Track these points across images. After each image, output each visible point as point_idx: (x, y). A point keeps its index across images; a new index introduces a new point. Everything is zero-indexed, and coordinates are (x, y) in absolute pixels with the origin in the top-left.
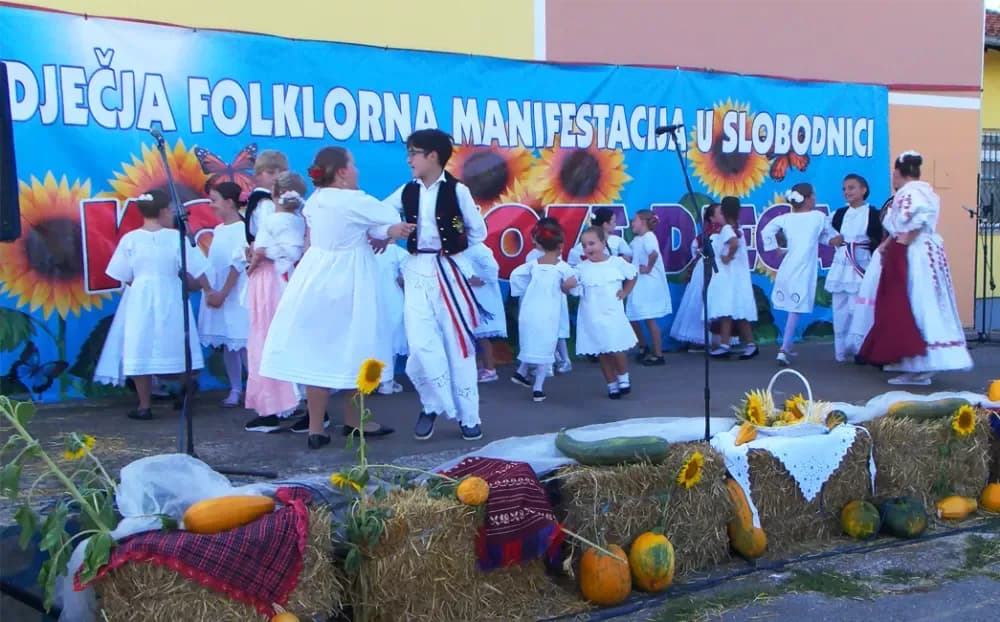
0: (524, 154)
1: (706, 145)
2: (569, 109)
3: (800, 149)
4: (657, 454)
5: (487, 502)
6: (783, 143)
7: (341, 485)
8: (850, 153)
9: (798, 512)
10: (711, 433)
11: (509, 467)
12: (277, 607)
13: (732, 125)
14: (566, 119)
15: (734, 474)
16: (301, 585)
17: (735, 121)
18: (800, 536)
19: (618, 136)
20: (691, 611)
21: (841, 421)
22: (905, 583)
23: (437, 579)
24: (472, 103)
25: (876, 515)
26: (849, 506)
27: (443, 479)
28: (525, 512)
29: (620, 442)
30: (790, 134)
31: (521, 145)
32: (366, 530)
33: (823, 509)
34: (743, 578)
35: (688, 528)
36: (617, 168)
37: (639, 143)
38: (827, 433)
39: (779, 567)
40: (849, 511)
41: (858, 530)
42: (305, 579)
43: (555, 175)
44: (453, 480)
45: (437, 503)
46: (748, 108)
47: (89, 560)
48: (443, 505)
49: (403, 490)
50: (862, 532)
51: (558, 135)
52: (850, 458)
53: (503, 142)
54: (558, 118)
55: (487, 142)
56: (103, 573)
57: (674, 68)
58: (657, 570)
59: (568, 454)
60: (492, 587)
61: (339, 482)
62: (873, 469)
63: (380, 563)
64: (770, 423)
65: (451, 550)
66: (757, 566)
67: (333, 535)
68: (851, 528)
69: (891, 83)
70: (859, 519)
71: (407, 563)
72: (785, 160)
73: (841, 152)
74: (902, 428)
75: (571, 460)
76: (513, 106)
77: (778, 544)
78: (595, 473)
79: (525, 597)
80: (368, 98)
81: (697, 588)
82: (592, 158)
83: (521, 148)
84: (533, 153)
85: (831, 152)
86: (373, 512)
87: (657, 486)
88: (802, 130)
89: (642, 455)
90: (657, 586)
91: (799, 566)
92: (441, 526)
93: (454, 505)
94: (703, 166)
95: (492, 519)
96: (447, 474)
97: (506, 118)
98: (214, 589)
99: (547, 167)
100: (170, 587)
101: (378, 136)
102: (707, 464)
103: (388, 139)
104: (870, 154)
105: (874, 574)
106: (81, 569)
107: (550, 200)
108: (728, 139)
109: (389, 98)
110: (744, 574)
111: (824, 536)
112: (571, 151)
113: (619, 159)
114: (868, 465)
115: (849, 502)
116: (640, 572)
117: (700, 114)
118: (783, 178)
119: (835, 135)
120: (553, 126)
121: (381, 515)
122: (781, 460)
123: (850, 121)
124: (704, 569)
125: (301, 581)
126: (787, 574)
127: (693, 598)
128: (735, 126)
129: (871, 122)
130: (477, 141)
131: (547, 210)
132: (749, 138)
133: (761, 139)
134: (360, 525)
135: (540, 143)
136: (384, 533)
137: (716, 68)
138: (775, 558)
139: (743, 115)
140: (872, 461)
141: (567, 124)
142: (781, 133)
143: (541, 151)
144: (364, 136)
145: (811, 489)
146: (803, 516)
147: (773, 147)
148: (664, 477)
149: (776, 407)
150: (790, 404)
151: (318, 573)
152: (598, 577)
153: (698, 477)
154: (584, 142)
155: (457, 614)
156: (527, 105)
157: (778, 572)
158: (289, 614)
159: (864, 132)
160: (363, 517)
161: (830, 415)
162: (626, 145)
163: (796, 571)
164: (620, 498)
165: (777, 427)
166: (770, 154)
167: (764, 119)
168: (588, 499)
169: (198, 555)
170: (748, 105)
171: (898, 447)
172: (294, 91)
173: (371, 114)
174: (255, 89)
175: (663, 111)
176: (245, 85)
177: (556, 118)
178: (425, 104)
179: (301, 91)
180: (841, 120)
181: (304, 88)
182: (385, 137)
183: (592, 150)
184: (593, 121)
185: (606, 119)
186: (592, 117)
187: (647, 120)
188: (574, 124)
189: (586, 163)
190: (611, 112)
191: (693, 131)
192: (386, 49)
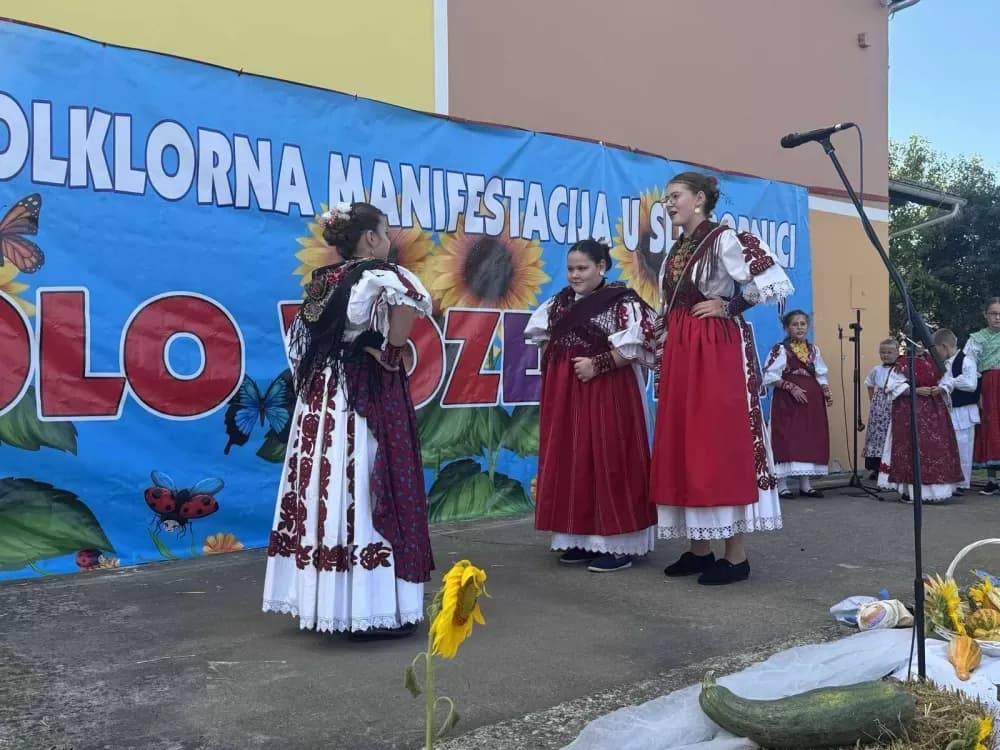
0: (418, 240)
1: (632, 241)
2: (475, 182)
13: (658, 218)
14: (472, 193)
17: (662, 216)
19: (535, 223)
24: (354, 163)
31: (416, 225)
36: (535, 264)
37: (559, 233)
43: (458, 269)
51: (462, 214)
53: (394, 220)
54: (463, 193)
57: (597, 142)
59: (733, 729)
69: (810, 185)
76: (407, 171)
80: (212, 142)
82: (504, 249)
83: (417, 231)
84: (432, 238)
94: (629, 268)
97: (399, 190)
99: (449, 258)
101: (224, 198)
103: (237, 205)
104: (792, 265)
107: (452, 303)
108: (655, 237)
109: (241, 143)
112: (477, 238)
113: (536, 253)
117: (626, 202)
120: (456, 203)
123: (772, 225)
128: (661, 221)
129: (793, 227)
131: (446, 314)
137: (640, 149)
141: (473, 206)
143: (441, 236)
144: (205, 196)
150: (976, 594)
154: (494, 228)
156: (425, 172)
159: (787, 238)
162: (545, 236)
172: (101, 121)
173: (215, 165)
174: (42, 112)
175: (585, 195)
176: (26, 105)
177: (461, 193)
178: (292, 159)
179: (112, 121)
180: (764, 223)
181: (117, 118)
182: (234, 199)
183: (503, 238)
184: (505, 201)
185: (520, 199)
186: (504, 196)
187: (568, 205)
188: (482, 203)
189: (495, 255)
190: (526, 192)
191: (618, 223)
192: (240, 73)
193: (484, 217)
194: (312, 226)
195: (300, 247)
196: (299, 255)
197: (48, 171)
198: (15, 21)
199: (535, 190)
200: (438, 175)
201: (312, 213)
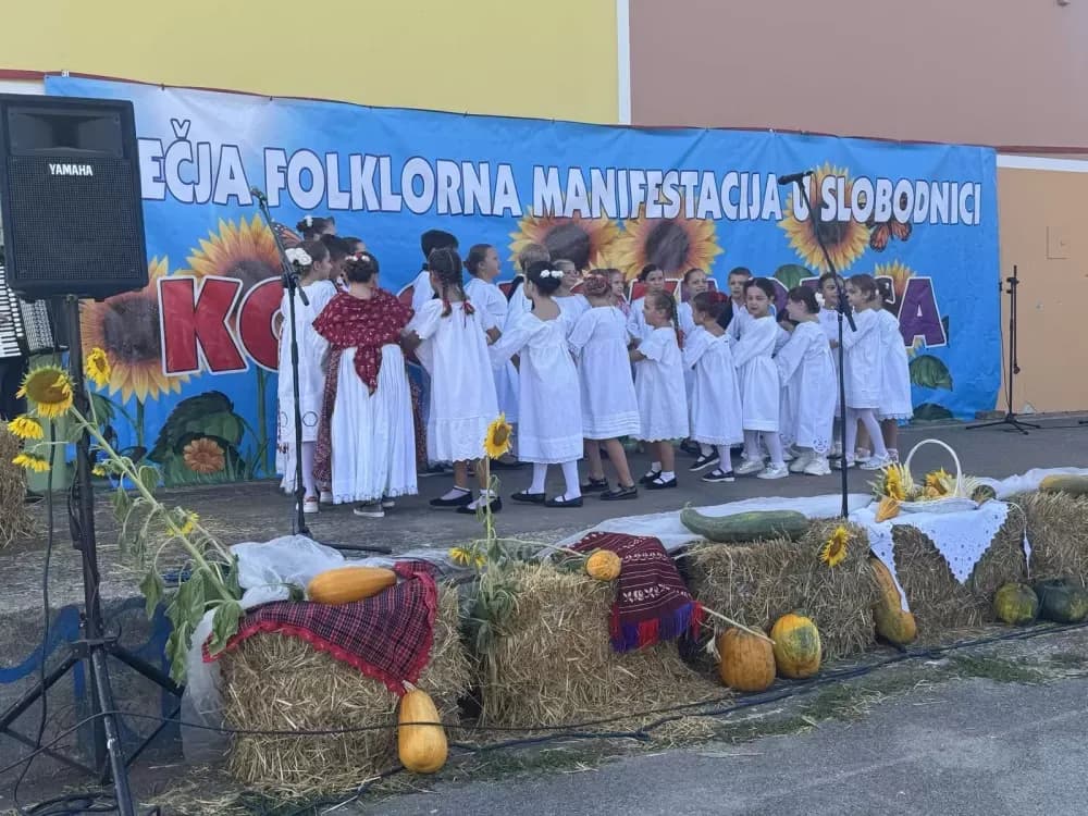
0: (607, 227)
1: (803, 213)
2: (654, 177)
3: (902, 217)
4: (796, 530)
5: (619, 577)
6: (883, 210)
7: (461, 559)
8: (954, 220)
9: (948, 596)
10: (849, 509)
11: (636, 542)
12: (408, 685)
13: (830, 190)
14: (651, 186)
15: (877, 553)
16: (431, 662)
17: (833, 187)
18: (951, 621)
19: (709, 205)
20: (847, 698)
21: (990, 496)
22: (1079, 668)
23: (569, 660)
24: (553, 172)
25: (1034, 598)
26: (1004, 589)
27: (567, 553)
28: (660, 589)
29: (753, 517)
30: (892, 200)
31: (604, 214)
32: (495, 604)
33: (974, 592)
34: (896, 665)
35: (832, 611)
36: (708, 240)
37: (731, 213)
38: (976, 509)
39: (934, 654)
40: (1003, 595)
41: (1015, 614)
42: (435, 656)
43: (641, 245)
44: (580, 555)
45: (566, 578)
46: (846, 174)
47: (217, 630)
48: (572, 580)
49: (527, 566)
50: (1018, 617)
51: (644, 203)
52: (1003, 535)
53: (585, 213)
54: (644, 187)
55: (569, 214)
56: (233, 644)
57: (767, 130)
58: (804, 655)
59: (695, 531)
60: (625, 670)
61: (459, 557)
62: (1028, 550)
63: (510, 641)
64: (911, 499)
65: (583, 629)
66: (909, 653)
67: (461, 610)
68: (1007, 613)
69: (999, 144)
70: (1014, 603)
71: (539, 640)
72: (886, 229)
73: (945, 220)
74: (1057, 503)
75: (700, 537)
76: (596, 174)
77: (927, 630)
78: (728, 550)
79: (661, 682)
80: (447, 169)
81: (846, 675)
82: (680, 228)
83: (605, 220)
84: (617, 225)
85: (934, 219)
86: (500, 586)
87: (797, 565)
88: (904, 196)
89: (779, 530)
90: (803, 673)
91: (955, 652)
92: (572, 602)
93: (584, 580)
94: (799, 237)
95: (625, 595)
96: (573, 549)
97: (589, 189)
98: (345, 664)
99: (632, 239)
100: (301, 661)
101: (456, 209)
102: (851, 541)
103: (466, 212)
104: (977, 221)
105: (1041, 659)
106: (210, 639)
108: (827, 207)
109: (467, 167)
110: (895, 660)
111: (976, 623)
112: (657, 222)
113: (709, 230)
114: (1022, 545)
115: (1001, 586)
116: (785, 657)
118: (883, 248)
119: (939, 201)
120: (638, 195)
121: (511, 589)
122: (930, 538)
123: (955, 186)
124: (849, 656)
125: (429, 657)
126: (943, 662)
127: (846, 685)
128: (833, 192)
129: (978, 187)
130: (558, 213)
132: (848, 205)
133: (861, 206)
134: (488, 599)
135: (624, 214)
136: (515, 609)
137: (812, 131)
138: (925, 645)
139: (841, 181)
140: (1026, 540)
141: (653, 194)
142: (882, 200)
143: (625, 223)
144: (442, 208)
145: (962, 571)
146: (953, 600)
147: (873, 215)
148: (804, 554)
149: (915, 482)
150: (930, 478)
151: (449, 649)
152: (740, 661)
153: (842, 555)
154: (670, 213)
155: (590, 697)
156: (611, 173)
157: (933, 659)
158: (422, 692)
159: (971, 198)
160: (491, 592)
161: (977, 491)
163: (954, 658)
164: (757, 576)
165: (920, 503)
166: (870, 223)
167: (863, 184)
168: (723, 578)
169: (329, 626)
170: (847, 170)
171: (1052, 525)
172: (370, 162)
173: (449, 185)
174: (332, 160)
175: (756, 178)
176: (322, 155)
177: (641, 186)
178: (505, 174)
179: (378, 161)
180: (946, 185)
181: (381, 159)
182: (463, 210)
183: (680, 220)
184: (681, 189)
185: (694, 186)
186: (680, 185)
187: (739, 187)
188: (661, 193)
189: (673, 233)
190: (700, 180)
191: (788, 198)
192: (466, 115)
193: (662, 204)
194: (521, 224)
195: (513, 240)
196: (512, 247)
197: (338, 201)
198: (313, 99)
199: (709, 178)
200: (622, 174)
201: (520, 214)
